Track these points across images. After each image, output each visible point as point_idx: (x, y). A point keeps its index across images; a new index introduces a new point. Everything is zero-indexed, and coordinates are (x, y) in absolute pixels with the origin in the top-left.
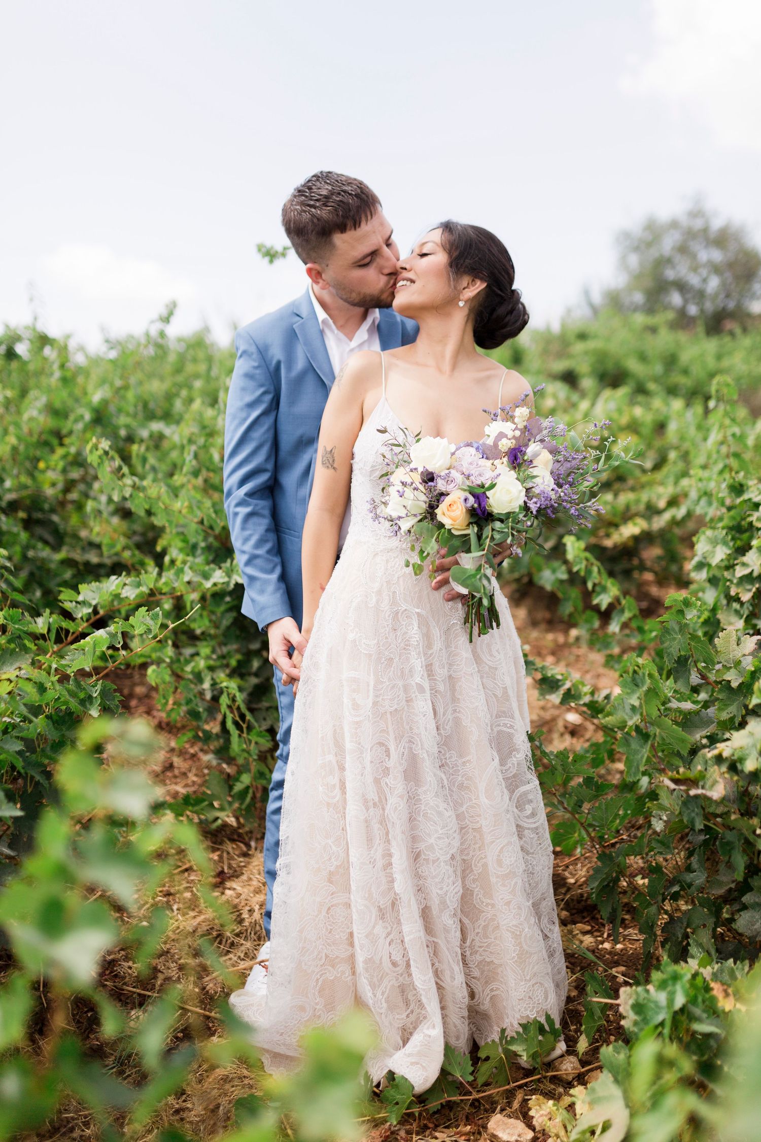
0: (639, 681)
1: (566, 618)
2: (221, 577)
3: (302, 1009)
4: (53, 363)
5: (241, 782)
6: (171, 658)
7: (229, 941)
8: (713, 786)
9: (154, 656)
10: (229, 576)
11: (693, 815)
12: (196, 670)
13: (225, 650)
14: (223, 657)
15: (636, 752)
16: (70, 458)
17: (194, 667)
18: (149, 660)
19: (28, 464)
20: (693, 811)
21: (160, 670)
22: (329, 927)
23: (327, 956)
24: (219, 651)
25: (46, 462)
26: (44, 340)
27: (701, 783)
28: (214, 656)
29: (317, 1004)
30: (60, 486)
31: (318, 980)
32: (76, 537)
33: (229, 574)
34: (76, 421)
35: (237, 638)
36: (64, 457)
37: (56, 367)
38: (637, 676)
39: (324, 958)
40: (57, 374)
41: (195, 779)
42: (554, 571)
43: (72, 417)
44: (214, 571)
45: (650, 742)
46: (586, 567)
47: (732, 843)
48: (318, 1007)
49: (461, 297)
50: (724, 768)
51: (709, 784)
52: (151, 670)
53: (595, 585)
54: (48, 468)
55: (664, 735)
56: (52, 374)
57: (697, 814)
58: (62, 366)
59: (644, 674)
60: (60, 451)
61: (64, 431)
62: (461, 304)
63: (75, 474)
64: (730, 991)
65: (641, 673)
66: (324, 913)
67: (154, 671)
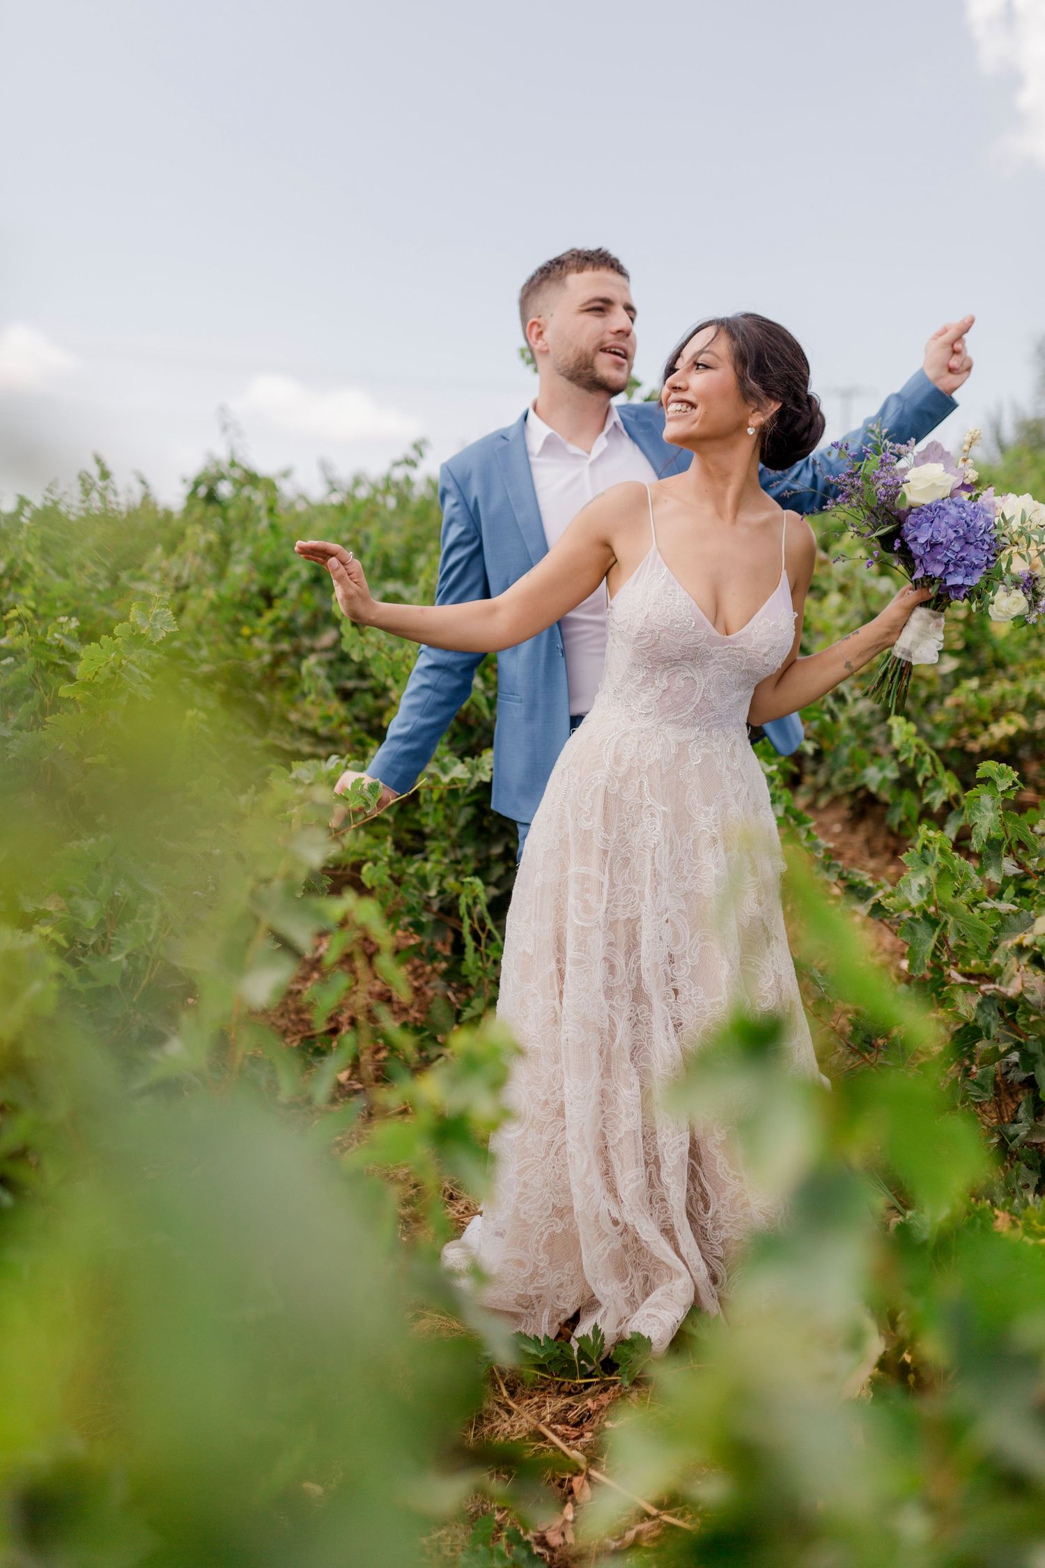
0: (929, 858)
1: (895, 829)
2: (462, 773)
3: (520, 1263)
4: (260, 508)
5: (472, 1008)
6: (390, 857)
7: (447, 1193)
8: (1009, 981)
9: (370, 853)
10: (473, 774)
11: (989, 1019)
12: (421, 873)
13: (459, 854)
14: (457, 862)
15: (922, 943)
16: (280, 625)
17: (418, 870)
18: (363, 858)
19: (228, 629)
20: (990, 1014)
21: (376, 869)
22: (558, 1172)
23: (554, 1206)
24: (452, 857)
25: (252, 627)
26: (252, 479)
27: (998, 980)
28: (446, 860)
29: (540, 1261)
30: (267, 658)
31: (542, 1233)
32: (284, 720)
33: (474, 770)
34: (291, 579)
35: (476, 838)
36: (274, 622)
37: (263, 513)
38: (927, 852)
39: (551, 1208)
40: (265, 523)
41: (417, 1015)
42: (882, 768)
43: (287, 574)
44: (455, 764)
45: (938, 930)
46: (916, 756)
47: (1036, 1055)
48: (542, 1264)
49: (751, 422)
50: (1025, 959)
51: (1006, 978)
52: (365, 869)
53: (926, 779)
54: (254, 634)
55: (960, 925)
56: (259, 520)
57: (994, 1018)
58: (271, 510)
59: (934, 849)
60: (269, 615)
61: (276, 591)
62: (751, 431)
63: (285, 646)
64: (1020, 1223)
65: (931, 849)
66: (552, 1155)
67: (369, 869)
